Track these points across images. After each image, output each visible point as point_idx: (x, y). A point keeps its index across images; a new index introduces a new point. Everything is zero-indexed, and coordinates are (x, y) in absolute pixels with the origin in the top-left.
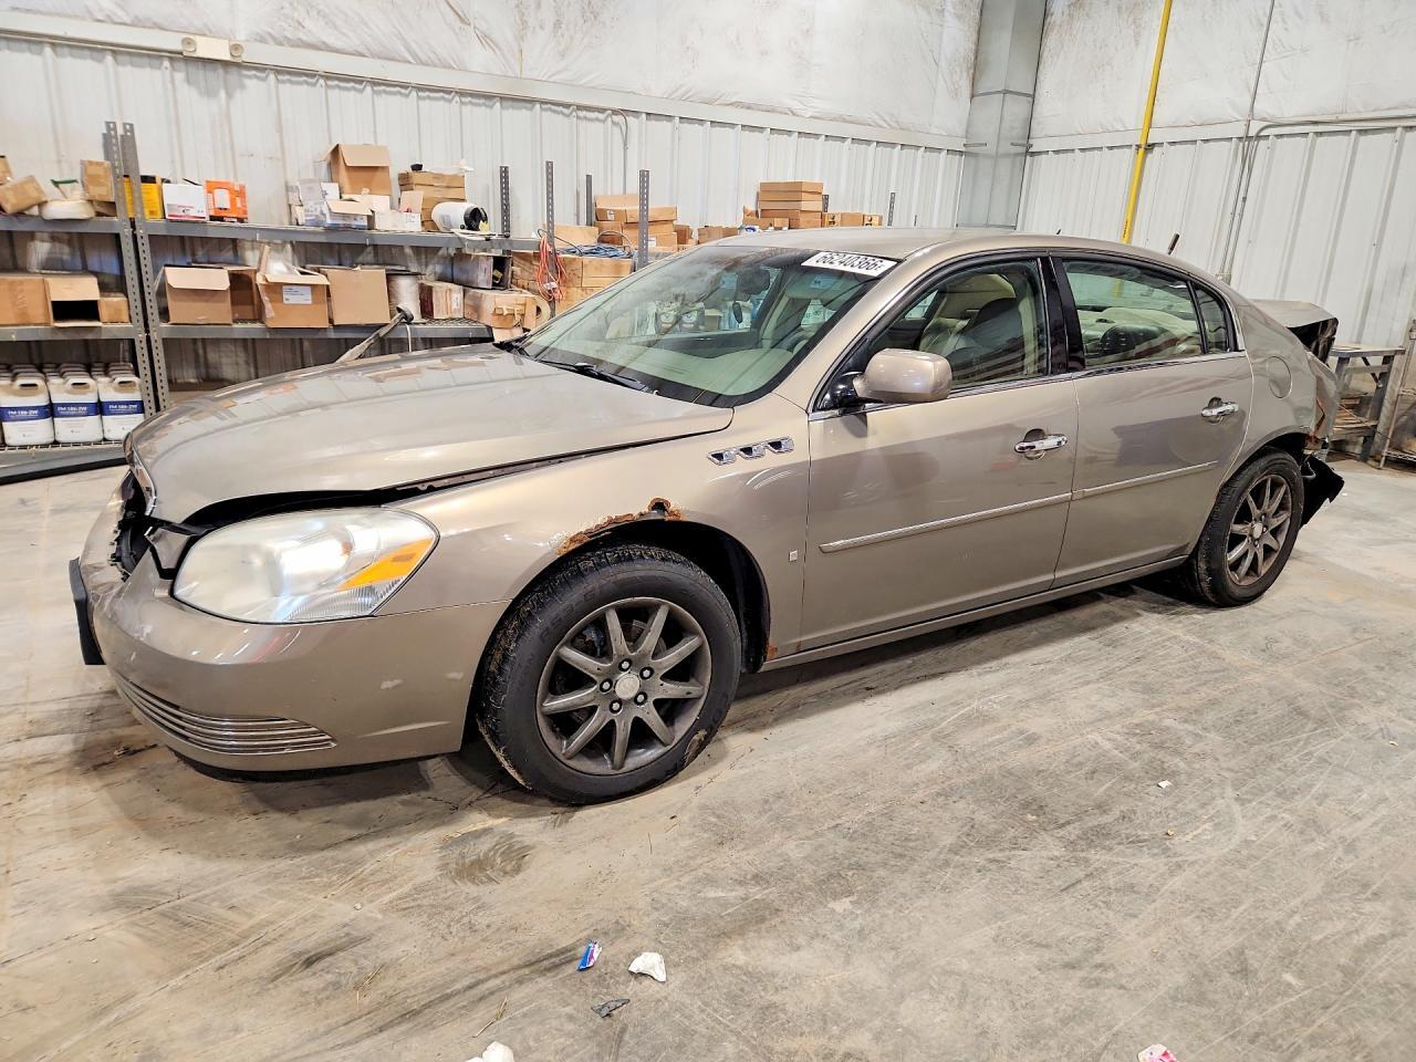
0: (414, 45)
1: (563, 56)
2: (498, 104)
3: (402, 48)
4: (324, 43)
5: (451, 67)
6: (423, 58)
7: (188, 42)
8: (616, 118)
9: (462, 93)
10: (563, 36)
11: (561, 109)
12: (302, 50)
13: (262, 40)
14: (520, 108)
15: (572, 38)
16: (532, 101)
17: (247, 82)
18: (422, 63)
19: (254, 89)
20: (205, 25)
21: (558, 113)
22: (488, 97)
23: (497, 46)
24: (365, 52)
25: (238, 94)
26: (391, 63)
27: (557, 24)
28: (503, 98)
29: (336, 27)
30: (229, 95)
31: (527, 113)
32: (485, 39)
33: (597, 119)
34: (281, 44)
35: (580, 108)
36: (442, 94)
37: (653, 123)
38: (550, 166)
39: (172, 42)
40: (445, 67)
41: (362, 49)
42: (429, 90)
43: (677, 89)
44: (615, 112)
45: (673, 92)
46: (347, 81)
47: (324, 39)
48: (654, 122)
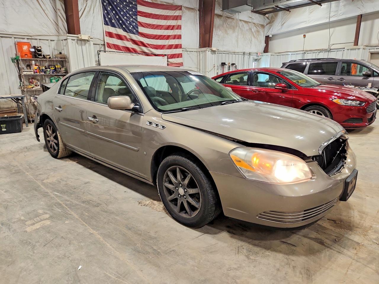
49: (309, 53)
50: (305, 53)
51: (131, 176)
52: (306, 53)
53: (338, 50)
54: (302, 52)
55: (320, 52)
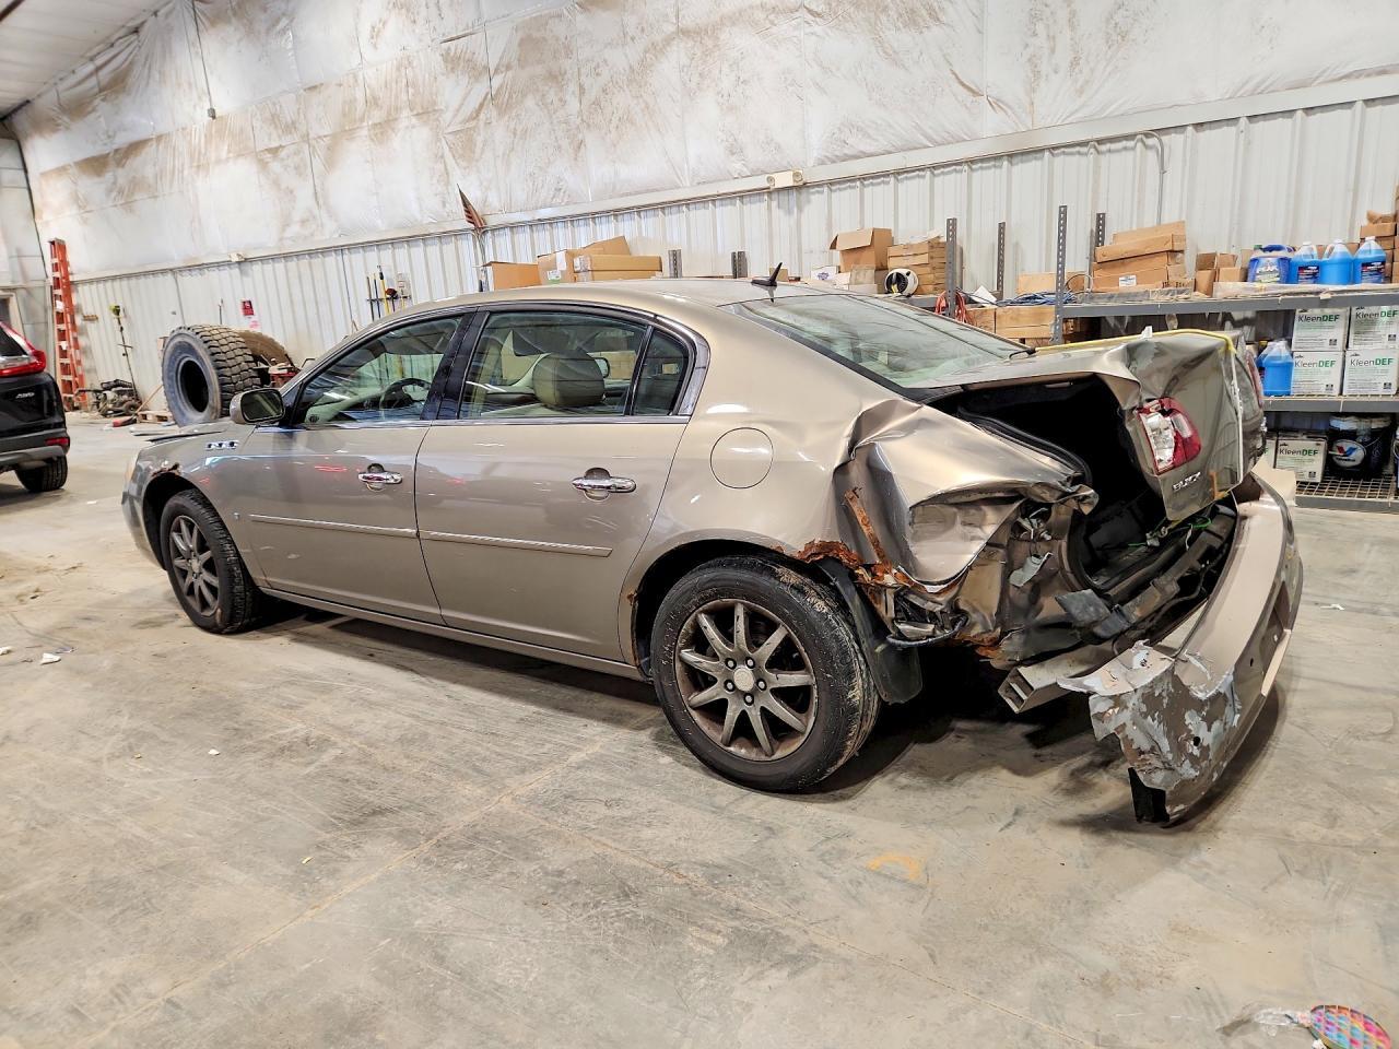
0: (930, 131)
1: (1081, 92)
2: (1005, 163)
3: (922, 137)
4: (862, 152)
5: (965, 140)
6: (938, 139)
7: (770, 180)
8: (1150, 141)
9: (972, 162)
10: (1081, 71)
11: (1077, 149)
12: (849, 162)
13: (823, 163)
14: (1030, 161)
15: (1092, 70)
16: (1042, 150)
17: (813, 197)
18: (940, 145)
19: (817, 200)
20: (789, 163)
21: (1071, 154)
22: (997, 158)
23: (1009, 107)
24: (892, 149)
25: (806, 209)
26: (909, 153)
27: (1075, 62)
28: (1011, 156)
29: (869, 137)
30: (800, 210)
31: (1038, 163)
32: (996, 104)
33: (1125, 149)
34: (834, 162)
35: (1100, 142)
36: (954, 167)
37: (1206, 134)
38: (1063, 211)
39: (761, 182)
40: (958, 142)
41: (889, 148)
42: (943, 167)
43: (1247, 82)
44: (1147, 135)
45: (1239, 90)
46: (879, 177)
47: (862, 148)
48: (1207, 132)
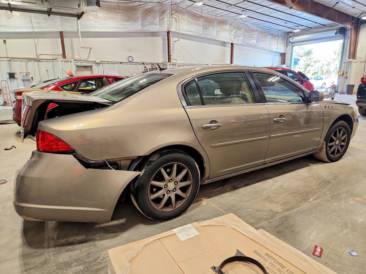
49: (15, 61)
50: (10, 61)
51: (286, 161)
52: (13, 60)
53: (48, 61)
54: (7, 59)
55: (29, 61)
